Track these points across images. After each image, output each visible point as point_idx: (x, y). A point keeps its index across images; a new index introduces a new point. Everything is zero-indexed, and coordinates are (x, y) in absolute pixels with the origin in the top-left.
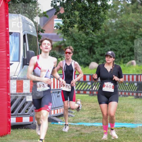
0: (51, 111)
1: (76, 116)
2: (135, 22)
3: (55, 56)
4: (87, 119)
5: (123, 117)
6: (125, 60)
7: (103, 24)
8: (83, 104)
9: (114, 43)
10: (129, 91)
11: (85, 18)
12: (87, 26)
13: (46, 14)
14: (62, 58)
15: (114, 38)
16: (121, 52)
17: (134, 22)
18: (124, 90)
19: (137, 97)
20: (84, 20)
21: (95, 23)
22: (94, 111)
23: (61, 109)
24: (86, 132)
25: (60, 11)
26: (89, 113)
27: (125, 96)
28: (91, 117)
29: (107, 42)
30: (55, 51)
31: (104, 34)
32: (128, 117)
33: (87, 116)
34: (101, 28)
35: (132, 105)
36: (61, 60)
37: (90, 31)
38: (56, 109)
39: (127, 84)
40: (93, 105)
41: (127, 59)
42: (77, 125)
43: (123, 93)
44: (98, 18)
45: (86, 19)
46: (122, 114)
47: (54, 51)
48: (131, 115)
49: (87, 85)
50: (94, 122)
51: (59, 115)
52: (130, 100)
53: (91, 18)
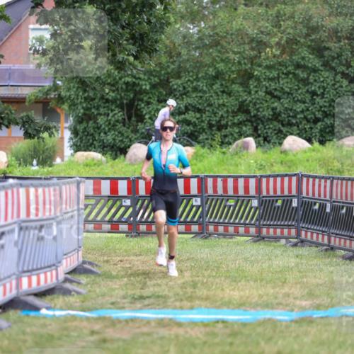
0: (21, 280)
1: (90, 291)
2: (252, 32)
3: (32, 126)
4: (119, 300)
5: (219, 292)
6: (225, 136)
7: (163, 36)
8: (109, 258)
9: (195, 89)
10: (237, 221)
11: (111, 24)
12: (120, 44)
13: (5, 13)
14: (52, 133)
15: (195, 77)
16: (215, 114)
17: (250, 31)
18: (221, 221)
19: (259, 238)
20: (111, 30)
21: (141, 35)
22: (141, 277)
23: (49, 274)
24: (118, 336)
25: (45, 5)
26: (126, 284)
27: (225, 235)
28: (130, 296)
29: (175, 87)
30: (33, 112)
31: (168, 66)
32: (232, 292)
33: (122, 293)
34: (158, 49)
35: (246, 259)
36: (50, 136)
37: (127, 59)
38: (34, 273)
39: (231, 202)
40: (137, 261)
41: (232, 134)
42: (93, 318)
43: (221, 229)
44: (149, 22)
45: (115, 27)
46: (217, 284)
47: (30, 114)
48: (241, 287)
49: (121, 206)
50: (141, 309)
51: (43, 289)
52: (238, 248)
53: (129, 22)
